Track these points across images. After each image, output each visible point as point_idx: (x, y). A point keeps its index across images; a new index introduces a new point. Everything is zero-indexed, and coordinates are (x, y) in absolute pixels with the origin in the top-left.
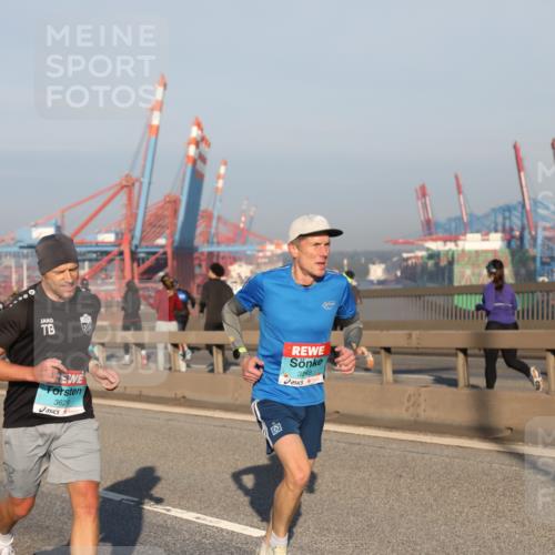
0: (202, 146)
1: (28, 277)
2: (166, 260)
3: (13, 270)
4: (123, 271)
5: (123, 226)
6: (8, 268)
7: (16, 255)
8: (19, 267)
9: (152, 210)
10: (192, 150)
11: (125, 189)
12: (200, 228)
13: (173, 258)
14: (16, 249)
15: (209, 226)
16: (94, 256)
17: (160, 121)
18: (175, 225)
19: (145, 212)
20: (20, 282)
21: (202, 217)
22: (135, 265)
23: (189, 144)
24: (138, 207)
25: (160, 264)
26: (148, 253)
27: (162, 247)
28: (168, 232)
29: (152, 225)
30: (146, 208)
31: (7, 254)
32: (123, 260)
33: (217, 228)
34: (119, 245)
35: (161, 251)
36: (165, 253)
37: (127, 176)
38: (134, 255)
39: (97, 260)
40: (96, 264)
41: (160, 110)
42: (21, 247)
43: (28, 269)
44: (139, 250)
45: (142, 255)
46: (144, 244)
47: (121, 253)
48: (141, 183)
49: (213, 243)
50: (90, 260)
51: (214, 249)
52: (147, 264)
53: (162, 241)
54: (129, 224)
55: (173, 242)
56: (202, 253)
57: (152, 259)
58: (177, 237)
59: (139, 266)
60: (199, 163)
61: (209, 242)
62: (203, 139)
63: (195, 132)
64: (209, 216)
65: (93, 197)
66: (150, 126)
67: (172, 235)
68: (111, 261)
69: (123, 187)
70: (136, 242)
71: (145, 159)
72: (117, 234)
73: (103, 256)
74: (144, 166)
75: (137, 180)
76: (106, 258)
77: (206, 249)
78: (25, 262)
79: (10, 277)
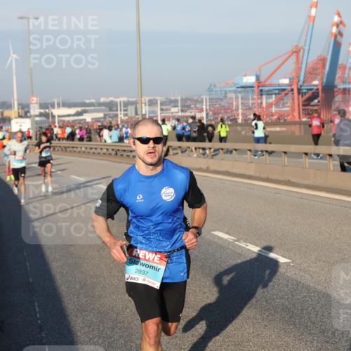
0: (341, 26)
1: (242, 103)
2: (318, 93)
3: (234, 99)
4: (293, 100)
5: (294, 74)
6: (231, 98)
7: (235, 92)
8: (237, 98)
9: (310, 65)
10: (334, 30)
11: (295, 54)
12: (339, 74)
13: (322, 92)
14: (234, 89)
15: (344, 73)
16: (277, 91)
17: (316, 13)
18: (324, 73)
19: (306, 66)
20: (237, 106)
21: (340, 68)
22: (300, 96)
23: (333, 25)
24: (302, 63)
25: (315, 96)
26: (308, 89)
27: (316, 86)
28: (319, 77)
29: (310, 73)
30: (307, 63)
31: (230, 91)
32: (293, 94)
33: (348, 74)
34: (291, 86)
35: (316, 88)
36: (318, 89)
37: (296, 46)
38: (299, 91)
39: (279, 94)
40: (279, 96)
41: (316, 7)
42: (238, 88)
43: (242, 99)
44: (303, 88)
45: (304, 91)
46: (305, 84)
47: (292, 90)
48: (304, 50)
49: (346, 83)
50: (276, 94)
51: (346, 86)
52: (307, 96)
53: (316, 82)
54: (297, 73)
55: (322, 83)
56: (339, 89)
57: (310, 92)
58: (325, 80)
59: (302, 96)
60: (339, 37)
61: (344, 82)
62: (341, 22)
63: (336, 19)
64: (344, 67)
65: (277, 59)
66: (310, 17)
67: (322, 79)
68: (286, 94)
69: (293, 53)
70: (300, 83)
71: (307, 36)
72: (290, 79)
73: (282, 92)
74: (306, 40)
75: (302, 48)
76: (284, 93)
77: (341, 86)
78: (240, 95)
79: (232, 104)
